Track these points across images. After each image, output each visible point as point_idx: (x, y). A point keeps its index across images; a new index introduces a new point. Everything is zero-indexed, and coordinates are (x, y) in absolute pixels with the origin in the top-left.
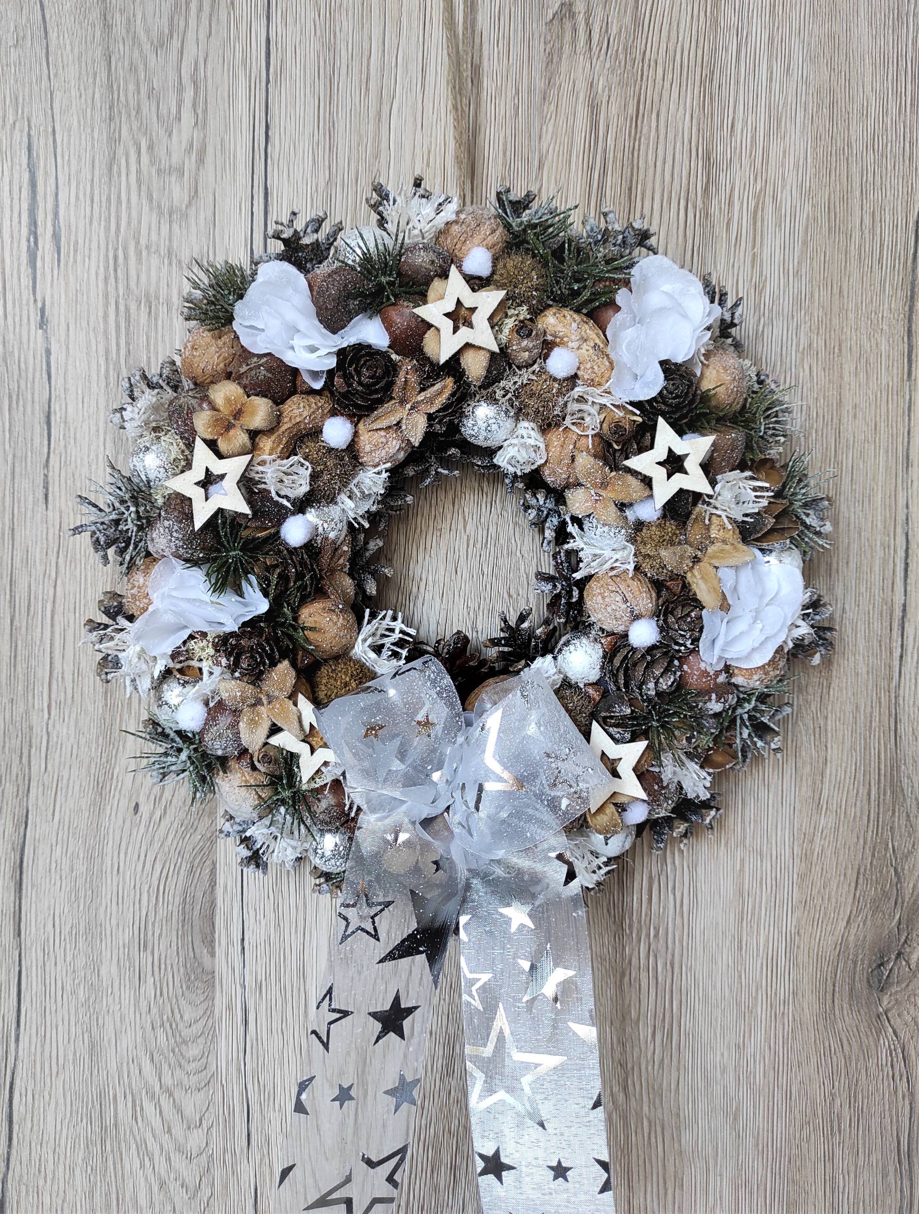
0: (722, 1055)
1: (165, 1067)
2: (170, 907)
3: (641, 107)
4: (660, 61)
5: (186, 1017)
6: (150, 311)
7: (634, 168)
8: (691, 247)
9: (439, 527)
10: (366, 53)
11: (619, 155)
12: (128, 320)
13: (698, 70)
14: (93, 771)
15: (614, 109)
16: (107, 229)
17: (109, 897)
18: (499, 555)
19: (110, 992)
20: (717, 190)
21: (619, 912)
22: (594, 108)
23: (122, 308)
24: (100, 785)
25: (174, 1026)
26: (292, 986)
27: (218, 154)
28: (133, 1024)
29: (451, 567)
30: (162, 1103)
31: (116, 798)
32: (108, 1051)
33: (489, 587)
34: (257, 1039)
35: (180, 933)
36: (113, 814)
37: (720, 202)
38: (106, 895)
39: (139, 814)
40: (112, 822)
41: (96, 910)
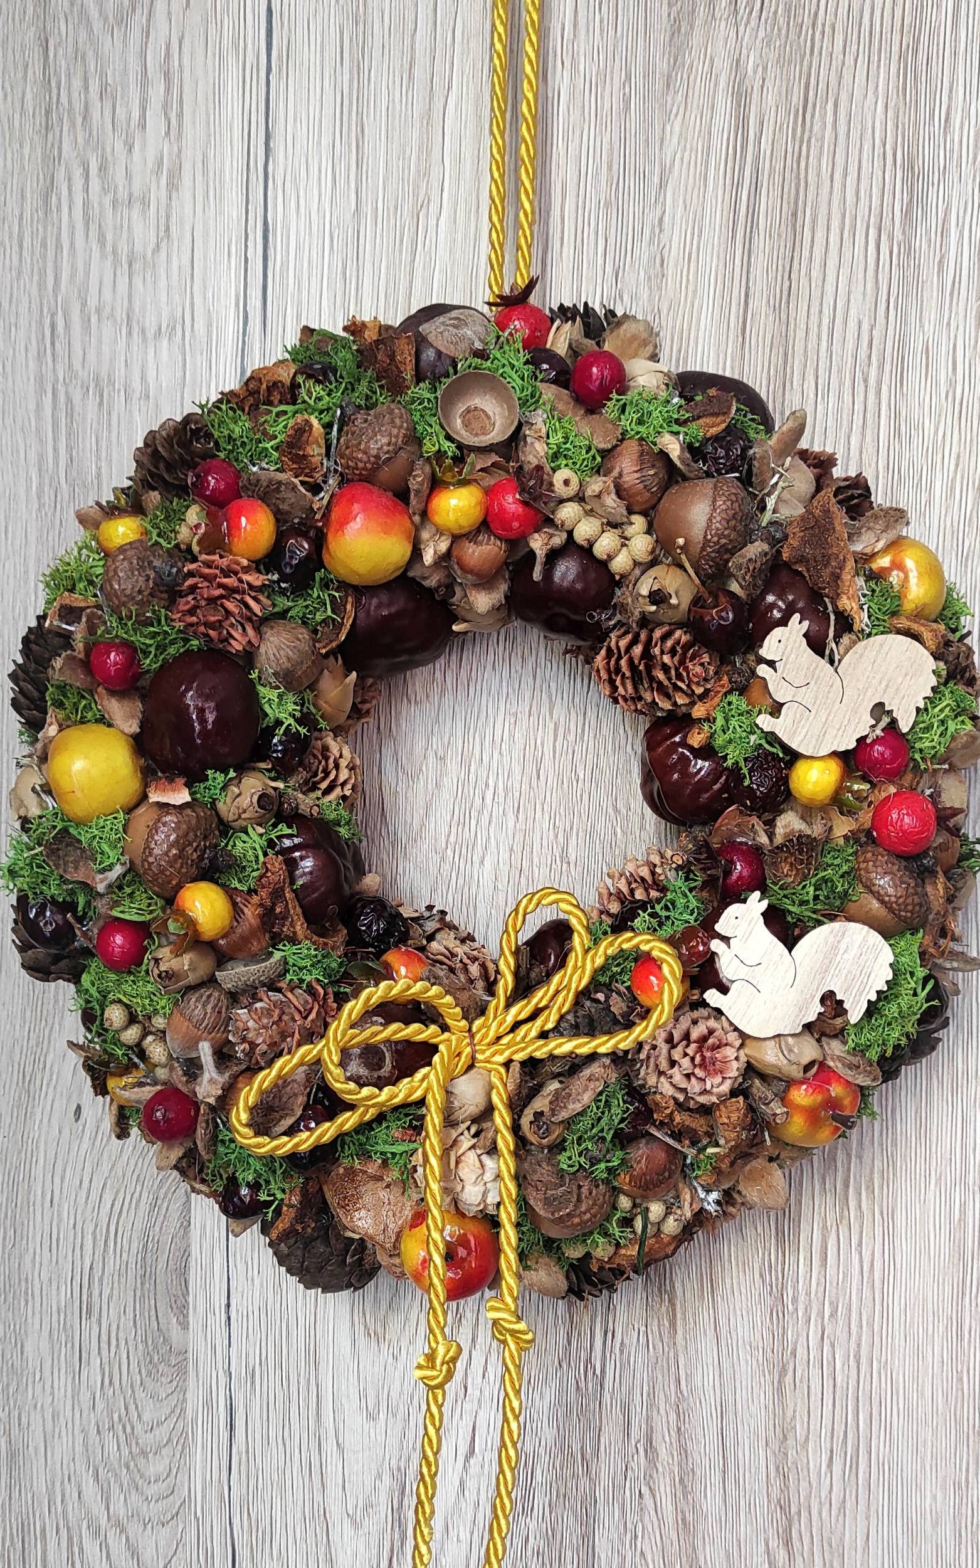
0: (934, 1497)
1: (115, 1490)
2: (125, 1255)
3: (811, 93)
4: (839, 27)
5: (146, 1417)
6: (102, 400)
7: (800, 183)
8: (885, 297)
9: (513, 710)
10: (411, 26)
11: (779, 166)
12: (70, 414)
13: (896, 37)
14: (17, 1059)
15: (771, 99)
16: (42, 285)
17: (38, 1239)
18: (602, 752)
19: (38, 1378)
20: (925, 213)
21: (777, 1279)
22: (741, 97)
23: (62, 398)
24: (28, 1079)
25: (128, 1430)
26: (299, 1375)
27: (199, 177)
28: (70, 1425)
29: (531, 768)
30: (110, 1541)
31: (50, 1097)
32: (35, 1462)
33: (586, 797)
34: (247, 1452)
35: (138, 1294)
36: (45, 1121)
37: (928, 232)
38: (34, 1237)
39: (82, 1120)
40: (44, 1130)
41: (20, 1258)
